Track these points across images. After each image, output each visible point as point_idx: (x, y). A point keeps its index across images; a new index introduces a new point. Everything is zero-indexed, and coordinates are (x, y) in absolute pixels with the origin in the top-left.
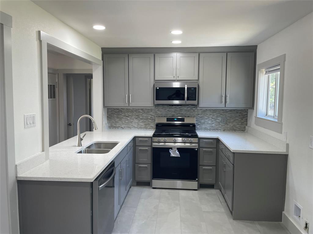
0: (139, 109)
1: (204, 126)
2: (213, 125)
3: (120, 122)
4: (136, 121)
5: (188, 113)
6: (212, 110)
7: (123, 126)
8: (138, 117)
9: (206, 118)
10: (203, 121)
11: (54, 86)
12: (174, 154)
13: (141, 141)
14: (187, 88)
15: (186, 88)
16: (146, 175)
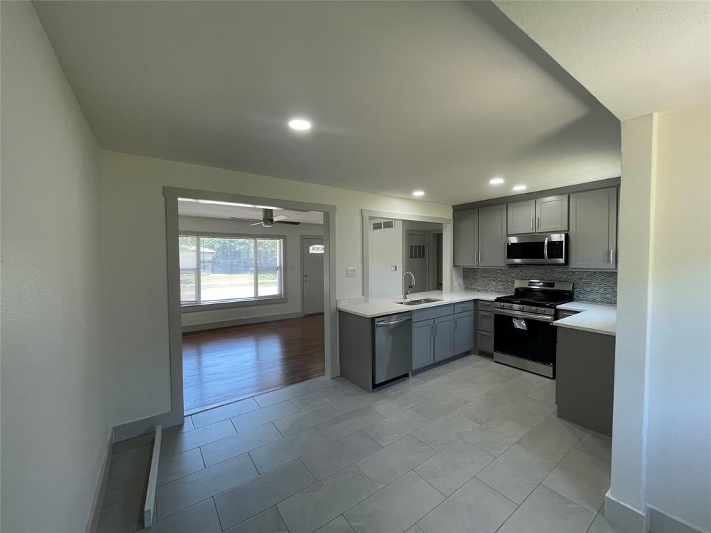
0: (497, 270)
1: (590, 296)
2: (608, 296)
3: (476, 284)
4: (494, 283)
5: (564, 276)
6: (606, 273)
7: (479, 288)
8: (495, 279)
9: (595, 284)
10: (589, 289)
11: (424, 246)
12: (520, 325)
13: (483, 305)
14: (548, 242)
15: (546, 241)
16: (489, 345)
